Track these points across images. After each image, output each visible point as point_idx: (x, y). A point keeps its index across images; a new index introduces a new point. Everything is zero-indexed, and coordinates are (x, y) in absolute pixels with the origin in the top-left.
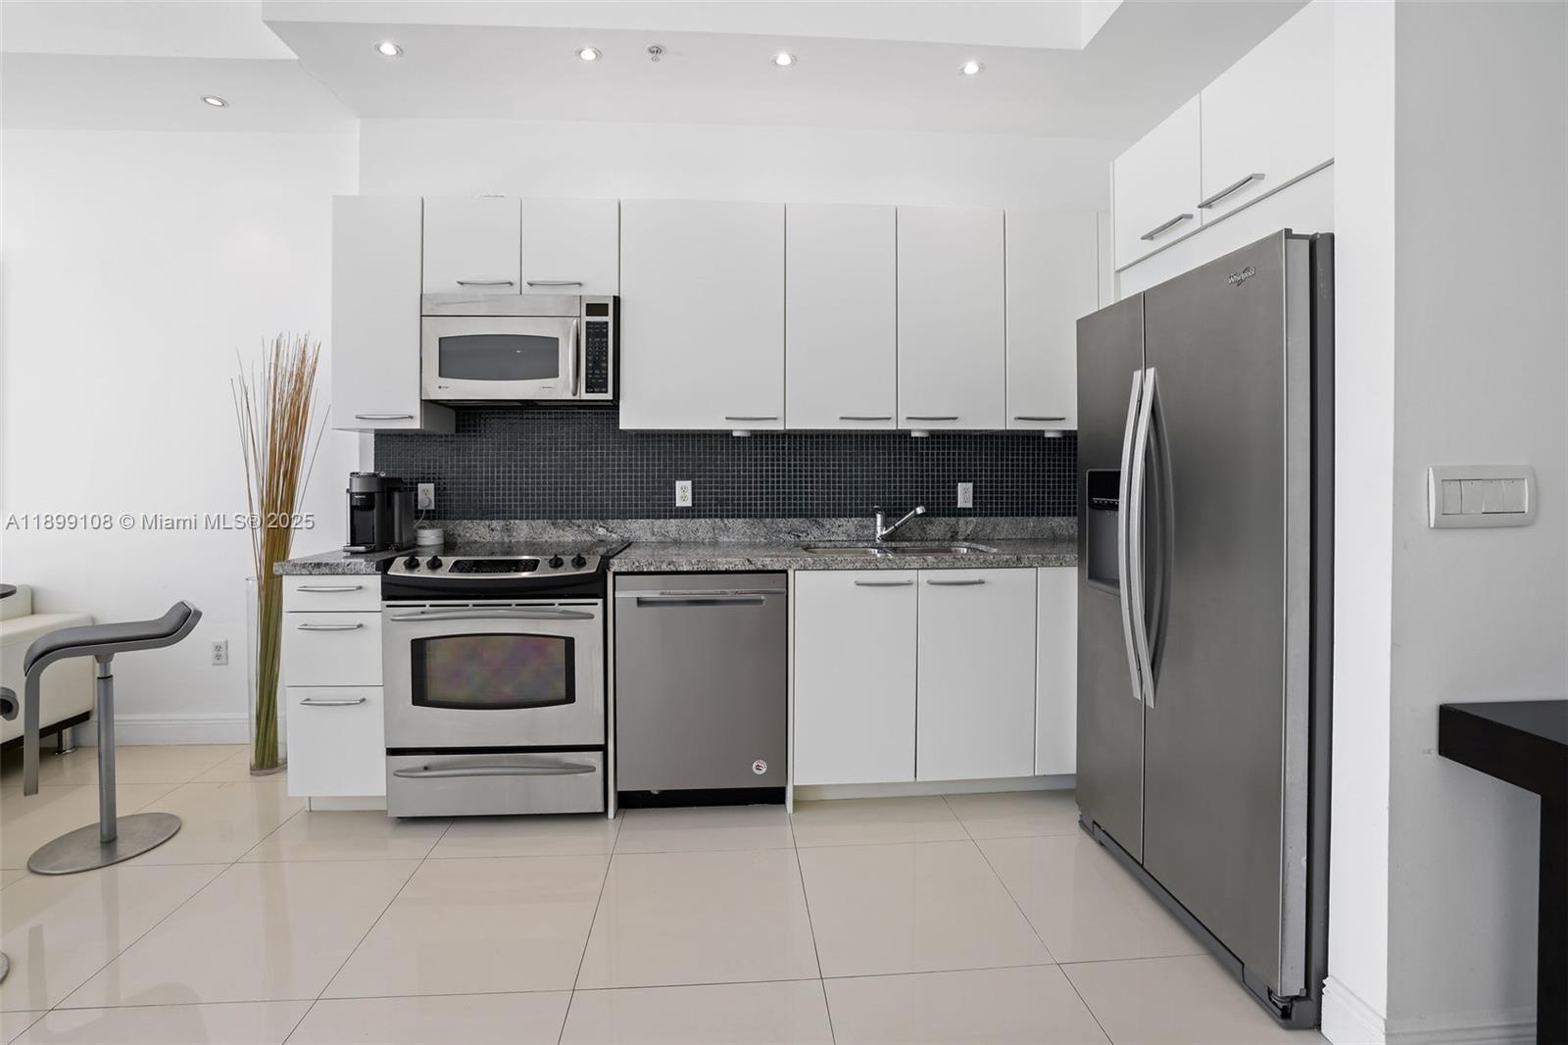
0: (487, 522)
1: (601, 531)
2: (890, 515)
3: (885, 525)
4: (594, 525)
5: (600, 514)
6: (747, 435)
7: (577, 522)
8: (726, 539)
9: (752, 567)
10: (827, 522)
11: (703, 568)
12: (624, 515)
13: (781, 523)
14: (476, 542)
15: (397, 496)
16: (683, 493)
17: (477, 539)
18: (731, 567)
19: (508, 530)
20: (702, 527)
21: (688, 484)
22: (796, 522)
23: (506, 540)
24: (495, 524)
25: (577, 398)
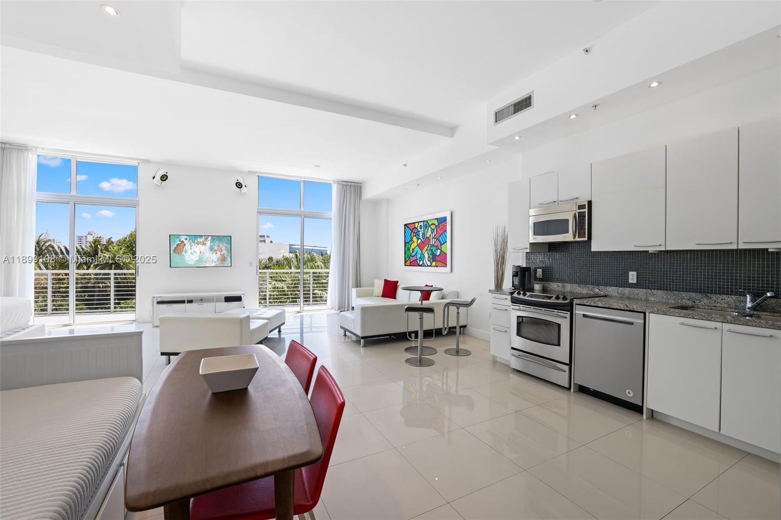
0: (557, 284)
1: (597, 290)
2: (755, 296)
3: (752, 301)
4: (594, 288)
5: (598, 284)
6: (657, 252)
7: (589, 286)
8: (653, 299)
9: (628, 309)
10: (714, 297)
11: (607, 306)
12: (606, 285)
13: (684, 294)
14: (553, 290)
15: (526, 273)
16: (633, 277)
17: (554, 289)
18: (619, 308)
19: (564, 287)
20: (641, 293)
21: (635, 273)
22: (693, 295)
23: (563, 290)
24: (559, 284)
25: (575, 240)
